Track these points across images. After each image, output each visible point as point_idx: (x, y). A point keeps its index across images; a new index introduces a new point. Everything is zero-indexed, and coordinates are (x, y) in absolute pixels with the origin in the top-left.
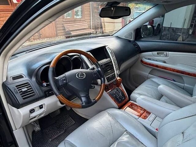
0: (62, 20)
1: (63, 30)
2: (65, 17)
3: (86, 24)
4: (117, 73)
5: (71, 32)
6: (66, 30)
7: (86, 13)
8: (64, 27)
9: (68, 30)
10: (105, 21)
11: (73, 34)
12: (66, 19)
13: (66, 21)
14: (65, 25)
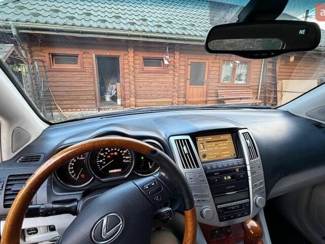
0: (217, 85)
1: (216, 97)
2: (222, 81)
3: (250, 92)
4: (257, 201)
5: (225, 101)
6: (219, 98)
7: (252, 77)
8: (217, 93)
9: (222, 98)
10: (283, 90)
11: (227, 103)
12: (223, 84)
13: (222, 86)
14: (219, 91)
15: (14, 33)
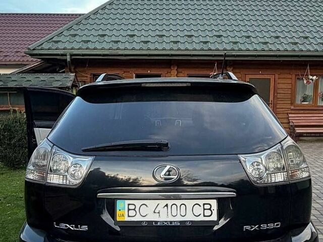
1: (288, 123)
5: (296, 129)
8: (288, 118)
9: (292, 124)
14: (290, 115)
15: (69, 60)
